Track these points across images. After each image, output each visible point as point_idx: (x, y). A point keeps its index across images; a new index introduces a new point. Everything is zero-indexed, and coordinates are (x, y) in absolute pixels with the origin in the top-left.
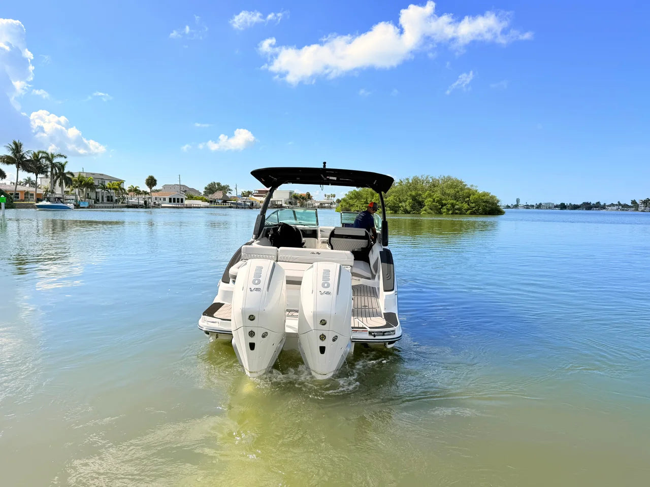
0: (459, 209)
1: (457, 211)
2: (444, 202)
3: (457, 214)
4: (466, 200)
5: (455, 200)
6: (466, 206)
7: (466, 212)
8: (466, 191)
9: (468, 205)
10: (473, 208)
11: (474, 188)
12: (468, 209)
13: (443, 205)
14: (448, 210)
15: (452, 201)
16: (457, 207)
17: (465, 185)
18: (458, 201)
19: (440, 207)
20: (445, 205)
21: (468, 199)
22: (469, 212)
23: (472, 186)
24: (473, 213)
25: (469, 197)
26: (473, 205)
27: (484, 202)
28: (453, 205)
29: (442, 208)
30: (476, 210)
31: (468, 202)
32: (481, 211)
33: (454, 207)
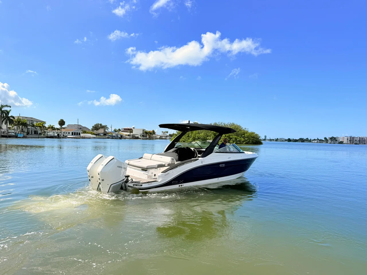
0: (239, 141)
1: (238, 142)
2: (231, 137)
3: (238, 143)
4: (243, 136)
5: (237, 136)
6: (243, 139)
7: (243, 143)
8: (242, 131)
9: (244, 139)
10: (247, 140)
11: (247, 130)
13: (231, 139)
14: (234, 141)
15: (236, 137)
16: (238, 140)
17: (242, 128)
18: (238, 136)
19: (229, 139)
20: (232, 138)
21: (244, 136)
22: (244, 143)
23: (245, 128)
24: (247, 143)
25: (244, 135)
26: (247, 139)
27: (252, 137)
28: (236, 139)
29: (230, 140)
30: (248, 141)
31: (244, 137)
32: (251, 142)
33: (236, 140)
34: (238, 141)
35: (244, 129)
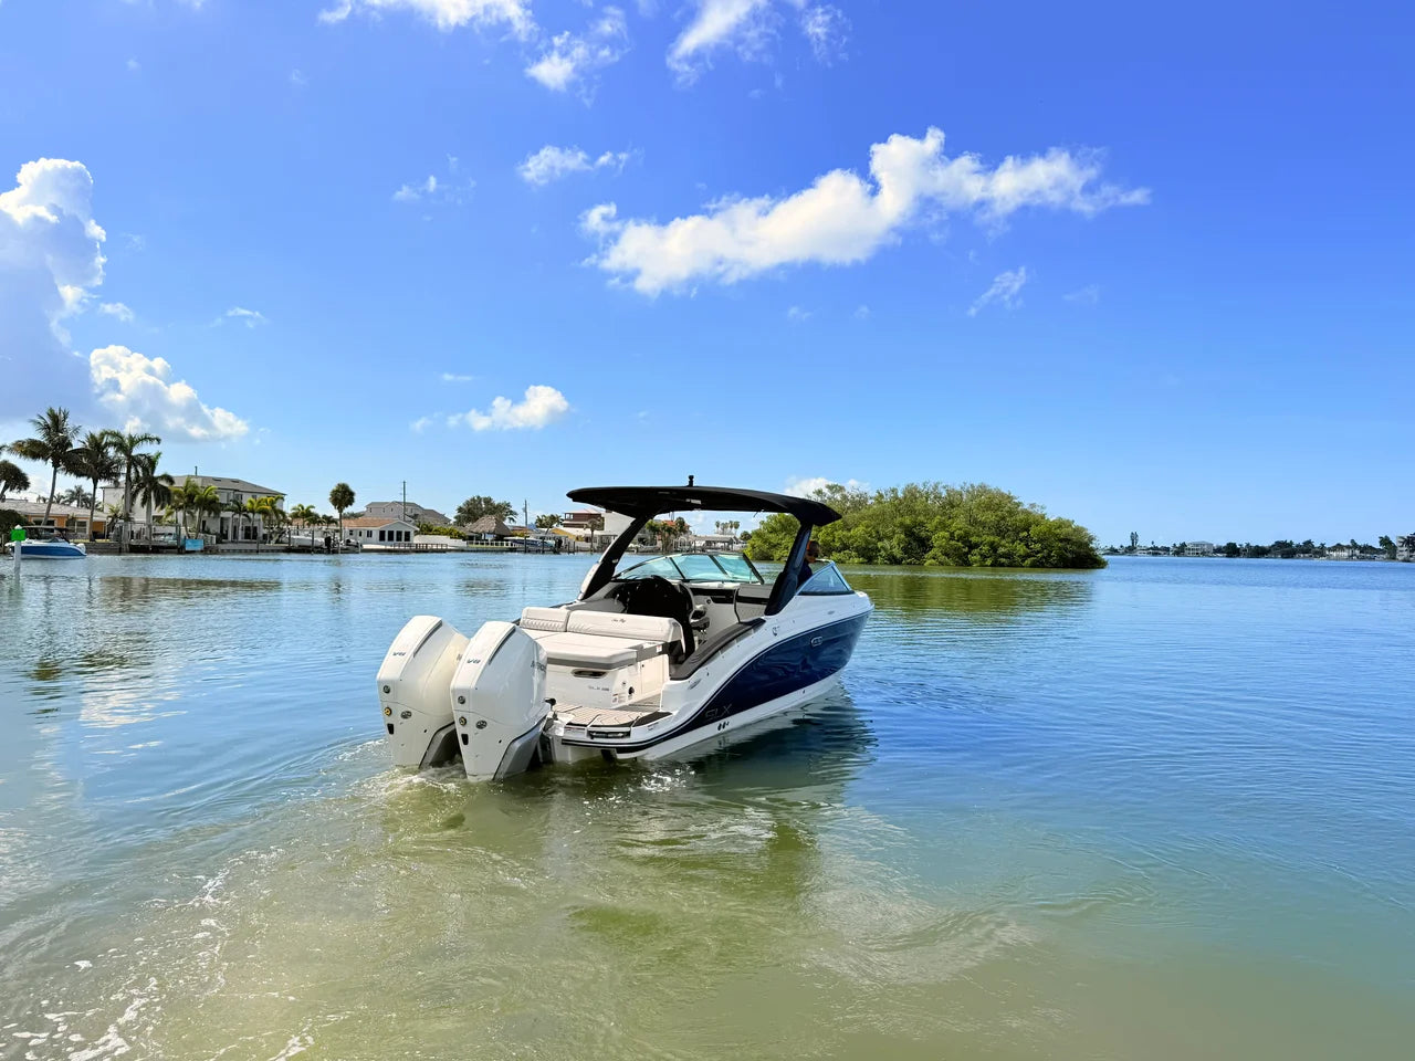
0: (1008, 555)
1: (1003, 560)
2: (974, 539)
3: (1002, 565)
4: (1021, 535)
5: (998, 535)
6: (1021, 549)
7: (1023, 561)
8: (1022, 517)
9: (1027, 546)
10: (1038, 552)
11: (1038, 511)
12: (1028, 556)
13: (972, 546)
14: (984, 557)
15: (992, 538)
16: (1002, 550)
17: (1019, 504)
18: (1004, 538)
19: (966, 550)
20: (976, 546)
21: (1025, 534)
22: (1028, 562)
23: (1033, 505)
24: (1038, 565)
25: (1028, 531)
26: (1038, 546)
27: (1061, 541)
28: (994, 547)
29: (969, 552)
30: (1043, 557)
31: (1026, 541)
32: (1054, 559)
33: (995, 550)
34: (1004, 555)
35: (1026, 507)
